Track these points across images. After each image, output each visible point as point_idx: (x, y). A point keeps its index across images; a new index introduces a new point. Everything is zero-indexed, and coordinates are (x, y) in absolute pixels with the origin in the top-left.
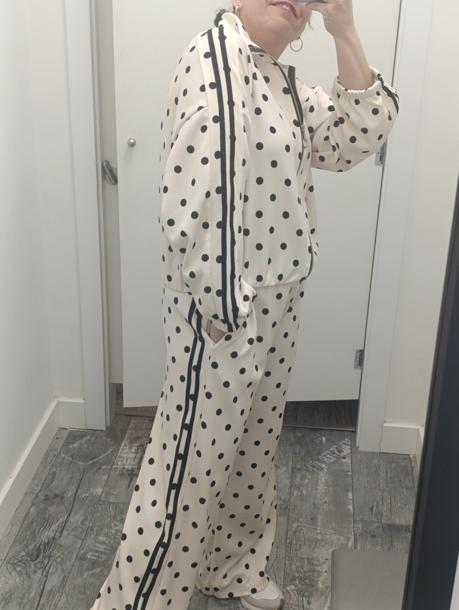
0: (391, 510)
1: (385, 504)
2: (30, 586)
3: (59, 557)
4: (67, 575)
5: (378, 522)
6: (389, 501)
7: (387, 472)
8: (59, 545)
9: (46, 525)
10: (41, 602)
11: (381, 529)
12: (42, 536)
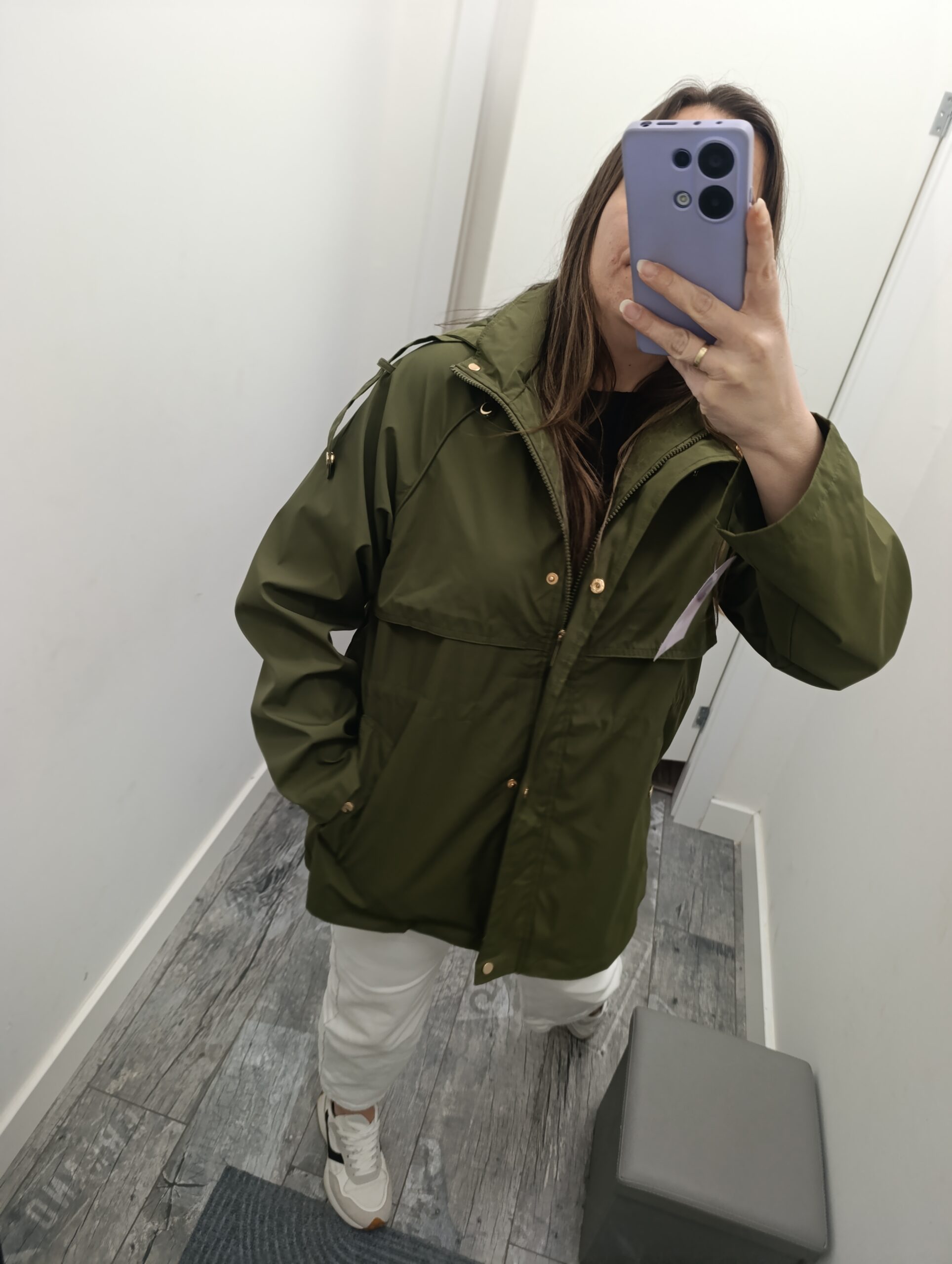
0: (702, 916)
1: (696, 905)
2: (249, 929)
3: (291, 893)
4: (296, 922)
5: (684, 931)
6: (701, 902)
7: (703, 859)
8: (296, 876)
9: (284, 845)
10: (258, 955)
11: (687, 941)
12: (277, 860)
